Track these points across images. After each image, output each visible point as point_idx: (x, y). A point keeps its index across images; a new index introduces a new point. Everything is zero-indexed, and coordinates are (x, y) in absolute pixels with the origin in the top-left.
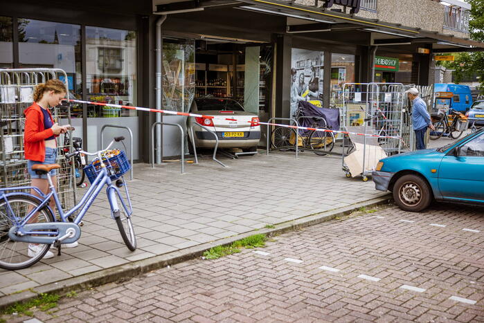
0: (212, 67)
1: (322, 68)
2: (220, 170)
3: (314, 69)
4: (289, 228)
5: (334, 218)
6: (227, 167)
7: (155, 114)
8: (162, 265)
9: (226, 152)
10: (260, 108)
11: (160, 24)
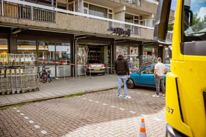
0: (98, 52)
1: (127, 51)
2: (90, 79)
3: (124, 51)
4: (92, 92)
5: (107, 90)
6: (93, 78)
7: (75, 65)
8: (52, 99)
9: (95, 74)
10: (108, 62)
11: (76, 41)
